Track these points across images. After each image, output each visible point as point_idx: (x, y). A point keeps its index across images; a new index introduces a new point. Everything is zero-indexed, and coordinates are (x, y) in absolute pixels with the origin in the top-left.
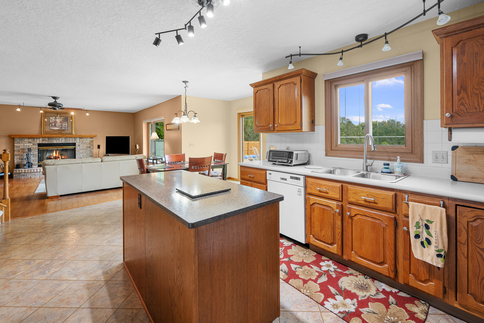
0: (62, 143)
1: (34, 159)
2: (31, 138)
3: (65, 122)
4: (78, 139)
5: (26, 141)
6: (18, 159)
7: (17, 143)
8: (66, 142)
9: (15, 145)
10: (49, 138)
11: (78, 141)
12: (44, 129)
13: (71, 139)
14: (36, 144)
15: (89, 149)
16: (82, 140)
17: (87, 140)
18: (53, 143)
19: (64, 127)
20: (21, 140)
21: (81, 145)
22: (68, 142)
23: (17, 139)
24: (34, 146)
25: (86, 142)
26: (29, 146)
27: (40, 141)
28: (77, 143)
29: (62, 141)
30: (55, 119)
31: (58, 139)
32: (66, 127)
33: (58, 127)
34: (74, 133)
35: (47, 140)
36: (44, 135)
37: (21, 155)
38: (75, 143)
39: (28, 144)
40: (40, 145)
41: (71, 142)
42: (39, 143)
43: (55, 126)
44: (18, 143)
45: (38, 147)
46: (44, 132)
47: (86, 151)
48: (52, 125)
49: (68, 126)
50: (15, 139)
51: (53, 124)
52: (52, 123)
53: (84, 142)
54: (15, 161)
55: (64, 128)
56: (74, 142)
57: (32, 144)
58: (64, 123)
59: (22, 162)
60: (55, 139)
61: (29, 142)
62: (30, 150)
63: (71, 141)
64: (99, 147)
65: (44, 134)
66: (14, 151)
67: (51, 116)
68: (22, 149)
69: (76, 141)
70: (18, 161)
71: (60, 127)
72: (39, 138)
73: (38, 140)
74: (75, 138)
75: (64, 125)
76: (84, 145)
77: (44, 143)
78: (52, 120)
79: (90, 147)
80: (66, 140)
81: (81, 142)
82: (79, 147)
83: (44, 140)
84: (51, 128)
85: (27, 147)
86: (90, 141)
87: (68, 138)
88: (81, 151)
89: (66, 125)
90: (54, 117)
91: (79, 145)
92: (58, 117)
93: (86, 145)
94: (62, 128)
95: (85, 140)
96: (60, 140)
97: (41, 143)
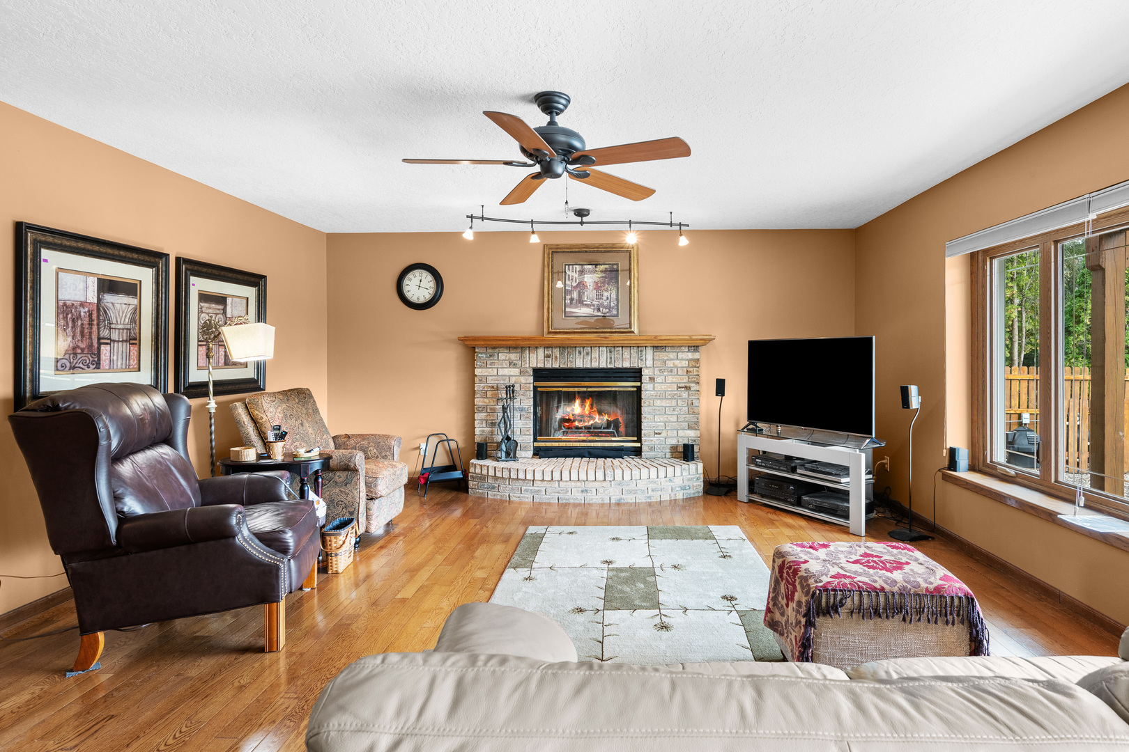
0: (601, 366)
1: (523, 428)
2: (516, 348)
3: (608, 284)
4: (650, 351)
5: (503, 358)
6: (484, 425)
7: (480, 367)
8: (611, 363)
9: (477, 372)
10: (562, 347)
11: (649, 363)
12: (549, 313)
13: (626, 353)
14: (527, 372)
15: (685, 395)
16: (662, 355)
17: (681, 355)
18: (574, 366)
19: (605, 303)
20: (491, 356)
21: (659, 380)
22: (619, 365)
23: (481, 353)
24: (523, 380)
25: (675, 366)
26: (510, 376)
27: (537, 359)
28: (646, 367)
29: (599, 359)
30: (582, 272)
31: (587, 354)
32: (612, 304)
33: (587, 306)
34: (635, 329)
35: (556, 357)
36: (551, 336)
37: (491, 409)
38: (641, 369)
39: (507, 372)
40: (539, 374)
41: (627, 365)
42: (535, 366)
43: (580, 302)
44: (484, 367)
45: (535, 380)
46: (548, 327)
47: (674, 402)
48: (572, 299)
49: (617, 300)
50: (477, 350)
51: (575, 295)
52: (571, 292)
53: (670, 364)
54: (477, 431)
55: (606, 307)
56: (635, 365)
57: (516, 371)
58: (607, 291)
59: (492, 433)
60: (580, 353)
61: (512, 364)
62: (510, 390)
63: (626, 360)
64: (720, 387)
65: (549, 333)
66: (474, 393)
67: (569, 265)
68: (493, 387)
69: (642, 360)
70: (483, 431)
71: (594, 305)
72: (537, 348)
73: (533, 356)
74: (638, 347)
75: (607, 298)
76: (670, 379)
77: (549, 366)
78: (572, 279)
79: (690, 388)
80: (611, 358)
81: (658, 363)
82: (652, 385)
83: (548, 356)
84: (567, 310)
85: (504, 380)
86: (689, 360)
87: (617, 349)
88: (659, 401)
89: (614, 296)
90: (577, 266)
91: (654, 379)
92: (590, 267)
93: (674, 380)
94: (601, 309)
95: (672, 357)
96: (595, 358)
97: (540, 365)
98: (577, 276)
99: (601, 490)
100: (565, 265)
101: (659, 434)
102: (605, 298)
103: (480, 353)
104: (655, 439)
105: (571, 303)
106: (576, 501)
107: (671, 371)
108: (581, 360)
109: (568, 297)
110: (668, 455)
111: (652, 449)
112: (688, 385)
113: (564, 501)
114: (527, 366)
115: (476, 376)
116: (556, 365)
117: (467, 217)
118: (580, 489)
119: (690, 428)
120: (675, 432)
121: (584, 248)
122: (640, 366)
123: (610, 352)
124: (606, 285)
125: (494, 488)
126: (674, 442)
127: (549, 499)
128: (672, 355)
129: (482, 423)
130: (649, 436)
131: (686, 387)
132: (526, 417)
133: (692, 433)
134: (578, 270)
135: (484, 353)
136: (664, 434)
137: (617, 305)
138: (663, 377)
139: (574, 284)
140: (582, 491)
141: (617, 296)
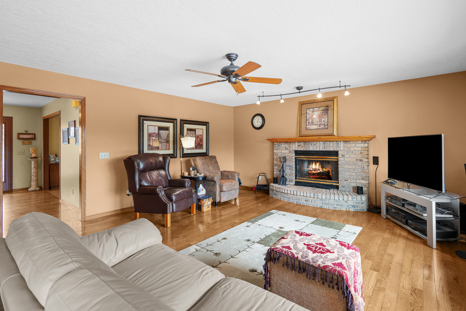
0: (320, 150)
1: (290, 173)
2: (287, 142)
3: (324, 115)
4: (342, 143)
5: (283, 146)
6: (277, 171)
7: (276, 150)
8: (324, 148)
9: (275, 151)
10: (305, 142)
11: (342, 148)
12: (300, 128)
13: (331, 144)
14: (292, 152)
15: (360, 163)
16: (348, 145)
17: (357, 145)
18: (309, 150)
19: (323, 123)
20: (279, 145)
21: (347, 156)
22: (328, 149)
24: (290, 155)
25: (355, 150)
26: (285, 153)
27: (295, 147)
28: (340, 151)
29: (320, 147)
30: (313, 112)
31: (315, 145)
32: (326, 124)
33: (315, 125)
34: (335, 133)
35: (302, 146)
36: (300, 137)
37: (279, 165)
38: (338, 151)
39: (285, 151)
40: (297, 153)
41: (331, 149)
43: (312, 123)
45: (296, 155)
46: (299, 134)
47: (354, 167)
48: (309, 123)
49: (328, 121)
50: (274, 144)
51: (310, 121)
53: (352, 149)
54: (275, 173)
55: (323, 125)
56: (336, 150)
57: (288, 151)
58: (323, 118)
60: (312, 144)
61: (286, 149)
62: (285, 158)
63: (331, 147)
64: (376, 161)
65: (300, 136)
66: (274, 159)
67: (308, 109)
68: (280, 157)
69: (338, 147)
70: (277, 173)
71: (318, 124)
72: (295, 142)
73: (294, 146)
74: (337, 141)
75: (324, 121)
76: (352, 156)
77: (299, 149)
78: (309, 114)
79: (362, 160)
80: (325, 146)
81: (346, 149)
82: (343, 159)
83: (299, 146)
84: (307, 127)
85: (284, 155)
86: (362, 147)
87: (327, 142)
88: (347, 166)
89: (326, 120)
90: (311, 109)
91: (344, 156)
92: (317, 108)
93: (354, 156)
94: (321, 126)
95: (353, 146)
96: (318, 146)
97: (296, 149)
98: (311, 113)
99: (313, 201)
100: (307, 109)
101: (347, 180)
102: (322, 121)
103: (275, 144)
104: (345, 183)
105: (309, 124)
106: (303, 204)
107: (353, 152)
108: (312, 147)
109: (307, 122)
110: (352, 191)
111: (343, 187)
112: (361, 159)
113: (299, 203)
114: (292, 149)
115: (274, 153)
116: (302, 149)
117: (258, 96)
118: (305, 200)
119: (363, 179)
120: (355, 180)
121: (314, 101)
122: (338, 150)
123: (324, 144)
124: (323, 116)
125: (276, 194)
126: (355, 185)
127: (293, 201)
128: (353, 145)
129: (276, 171)
130: (342, 181)
131: (360, 160)
132: (291, 169)
133: (364, 182)
134: (312, 110)
135: (277, 144)
136: (349, 181)
137: (328, 124)
138: (349, 155)
139: (310, 116)
140: (306, 201)
141: (328, 120)
